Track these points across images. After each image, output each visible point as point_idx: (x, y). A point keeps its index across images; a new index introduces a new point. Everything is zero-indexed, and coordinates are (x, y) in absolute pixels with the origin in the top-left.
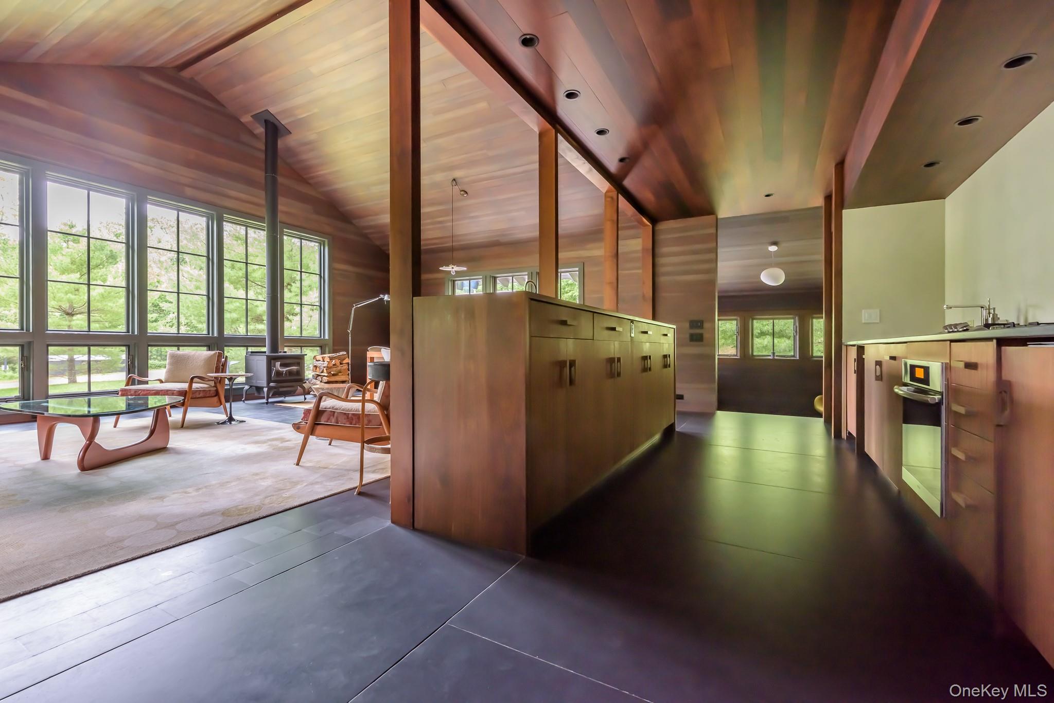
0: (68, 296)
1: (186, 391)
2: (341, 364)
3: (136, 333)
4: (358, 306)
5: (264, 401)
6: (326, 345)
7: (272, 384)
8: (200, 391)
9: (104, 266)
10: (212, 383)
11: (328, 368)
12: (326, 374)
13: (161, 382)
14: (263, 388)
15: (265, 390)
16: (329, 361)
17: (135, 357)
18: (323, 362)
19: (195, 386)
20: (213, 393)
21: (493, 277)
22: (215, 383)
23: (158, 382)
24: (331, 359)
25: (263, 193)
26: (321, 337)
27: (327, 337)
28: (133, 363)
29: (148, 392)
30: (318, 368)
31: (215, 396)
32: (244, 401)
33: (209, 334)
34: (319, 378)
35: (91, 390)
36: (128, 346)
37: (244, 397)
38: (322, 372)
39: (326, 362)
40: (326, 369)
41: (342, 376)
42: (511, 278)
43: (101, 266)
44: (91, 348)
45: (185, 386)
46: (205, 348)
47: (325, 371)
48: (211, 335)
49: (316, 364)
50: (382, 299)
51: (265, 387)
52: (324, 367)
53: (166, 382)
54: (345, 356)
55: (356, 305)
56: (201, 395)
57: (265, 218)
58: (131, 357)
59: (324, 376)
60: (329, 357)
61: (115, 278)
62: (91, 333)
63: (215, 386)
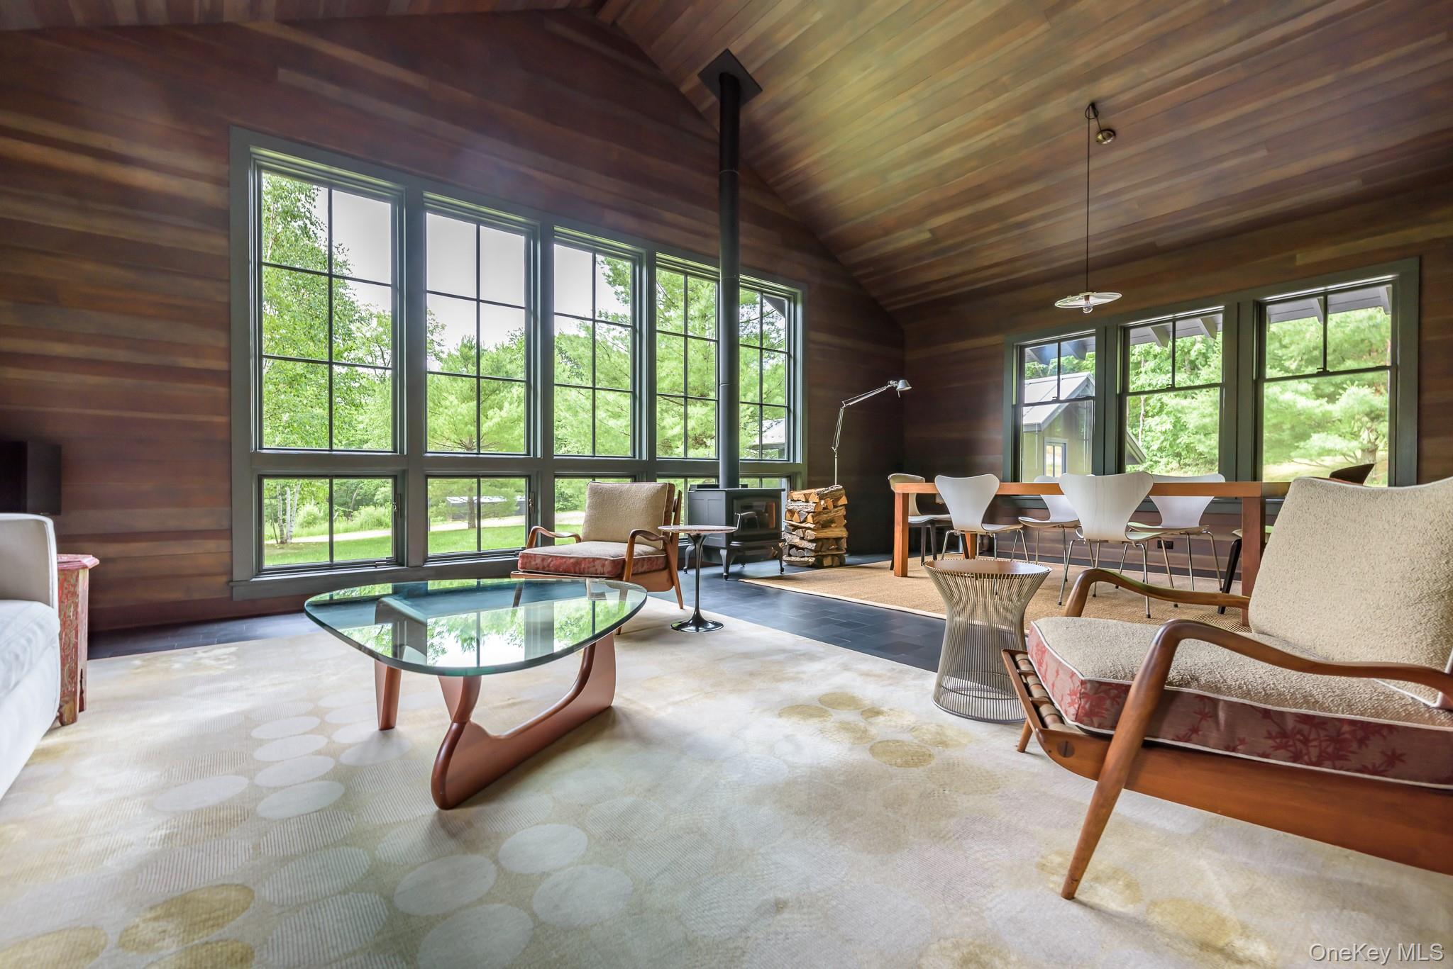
0: (467, 428)
1: (624, 560)
2: (835, 507)
3: (539, 456)
4: (851, 404)
5: (721, 570)
6: (796, 474)
7: (734, 544)
8: (644, 559)
9: (500, 391)
10: (660, 545)
11: (815, 514)
12: (812, 526)
13: (579, 540)
14: (717, 550)
15: (724, 553)
16: (817, 501)
17: (537, 493)
18: (806, 504)
19: (639, 549)
20: (661, 563)
21: (1121, 327)
22: (665, 544)
23: (574, 539)
24: (821, 497)
25: (714, 216)
26: (789, 461)
27: (799, 460)
28: (535, 505)
29: (564, 560)
30: (796, 514)
31: (664, 569)
32: (686, 571)
33: (634, 457)
34: (800, 532)
35: (482, 549)
36: (528, 477)
37: (687, 563)
38: (804, 521)
39: (811, 504)
40: (812, 516)
41: (837, 530)
42: (1171, 324)
43: (498, 392)
44: (481, 479)
45: (620, 550)
46: (629, 480)
47: (810, 518)
48: (637, 459)
49: (791, 508)
50: (894, 389)
51: (723, 548)
52: (809, 513)
53: (587, 539)
54: (839, 493)
55: (846, 403)
56: (645, 568)
57: (718, 258)
58: (532, 495)
59: (809, 528)
60: (818, 494)
61: (510, 405)
62: (481, 456)
63: (665, 550)
